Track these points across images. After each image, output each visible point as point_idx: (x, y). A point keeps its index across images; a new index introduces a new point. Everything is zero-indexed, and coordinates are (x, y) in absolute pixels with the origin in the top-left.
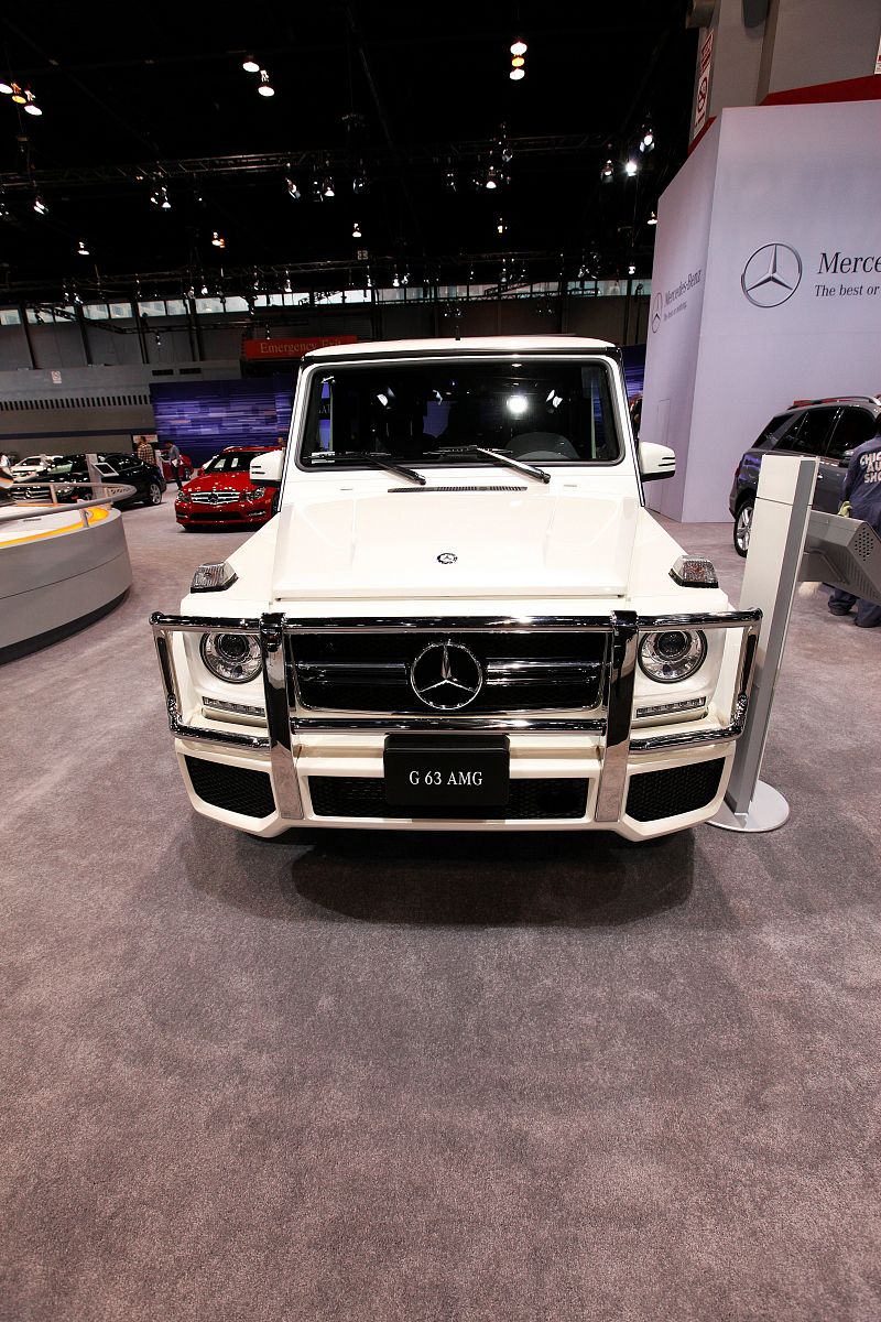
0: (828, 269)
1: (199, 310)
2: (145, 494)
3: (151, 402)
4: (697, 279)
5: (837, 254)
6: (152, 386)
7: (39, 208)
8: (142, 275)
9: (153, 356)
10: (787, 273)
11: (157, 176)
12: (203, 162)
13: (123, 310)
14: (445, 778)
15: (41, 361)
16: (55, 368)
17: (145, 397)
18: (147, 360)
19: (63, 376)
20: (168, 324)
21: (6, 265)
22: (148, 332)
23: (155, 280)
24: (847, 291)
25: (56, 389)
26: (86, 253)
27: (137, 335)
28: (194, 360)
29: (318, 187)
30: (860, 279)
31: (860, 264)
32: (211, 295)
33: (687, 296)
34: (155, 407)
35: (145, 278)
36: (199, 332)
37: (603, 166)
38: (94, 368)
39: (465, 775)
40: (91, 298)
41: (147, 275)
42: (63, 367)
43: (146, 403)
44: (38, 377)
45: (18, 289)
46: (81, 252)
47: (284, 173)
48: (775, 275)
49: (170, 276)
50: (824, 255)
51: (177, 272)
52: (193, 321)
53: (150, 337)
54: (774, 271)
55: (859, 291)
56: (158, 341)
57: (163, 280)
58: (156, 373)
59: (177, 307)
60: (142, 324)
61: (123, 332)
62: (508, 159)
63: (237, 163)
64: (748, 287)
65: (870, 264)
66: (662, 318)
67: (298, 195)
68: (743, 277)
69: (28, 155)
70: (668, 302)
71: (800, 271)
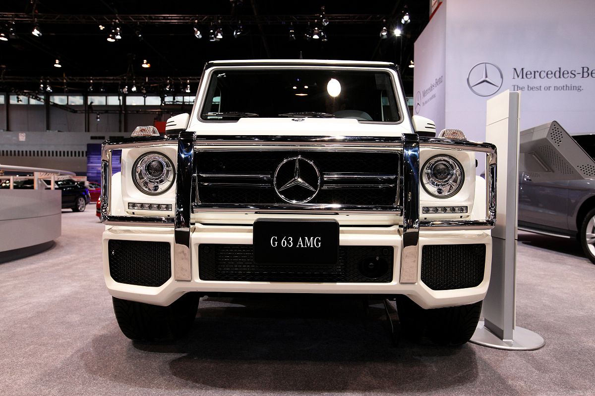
0: (518, 76)
1: (128, 103)
2: (74, 204)
3: (86, 156)
4: (441, 81)
5: (523, 69)
6: (89, 146)
7: (36, 33)
8: (94, 78)
9: (92, 127)
10: (494, 77)
11: (115, 22)
12: (145, 17)
13: (77, 100)
14: (296, 242)
15: (12, 126)
16: (22, 131)
17: (83, 152)
18: (88, 130)
19: (27, 137)
20: (106, 109)
21: (4, 66)
22: (93, 113)
23: (103, 81)
24: (532, 89)
25: (20, 144)
26: (60, 66)
27: (84, 114)
28: (120, 131)
29: (213, 33)
30: (537, 82)
31: (537, 74)
32: (138, 93)
33: (435, 91)
34: (89, 158)
35: (96, 80)
36: (126, 115)
37: (381, 30)
38: (50, 133)
39: (309, 239)
40: (58, 91)
41: (98, 78)
42: (28, 130)
43: (83, 156)
44: (8, 136)
45: (9, 80)
46: (55, 65)
47: (193, 25)
48: (487, 79)
49: (113, 79)
50: (515, 69)
51: (118, 77)
52: (123, 109)
53: (92, 116)
54: (486, 77)
55: (539, 88)
56: (97, 118)
57: (108, 82)
58: (92, 138)
59: (114, 101)
60: (89, 109)
61: (75, 112)
62: (326, 24)
63: (165, 18)
64: (471, 85)
65: (543, 75)
66: (421, 104)
67: (200, 37)
68: (468, 80)
69: (35, 5)
70: (424, 96)
71: (502, 77)
